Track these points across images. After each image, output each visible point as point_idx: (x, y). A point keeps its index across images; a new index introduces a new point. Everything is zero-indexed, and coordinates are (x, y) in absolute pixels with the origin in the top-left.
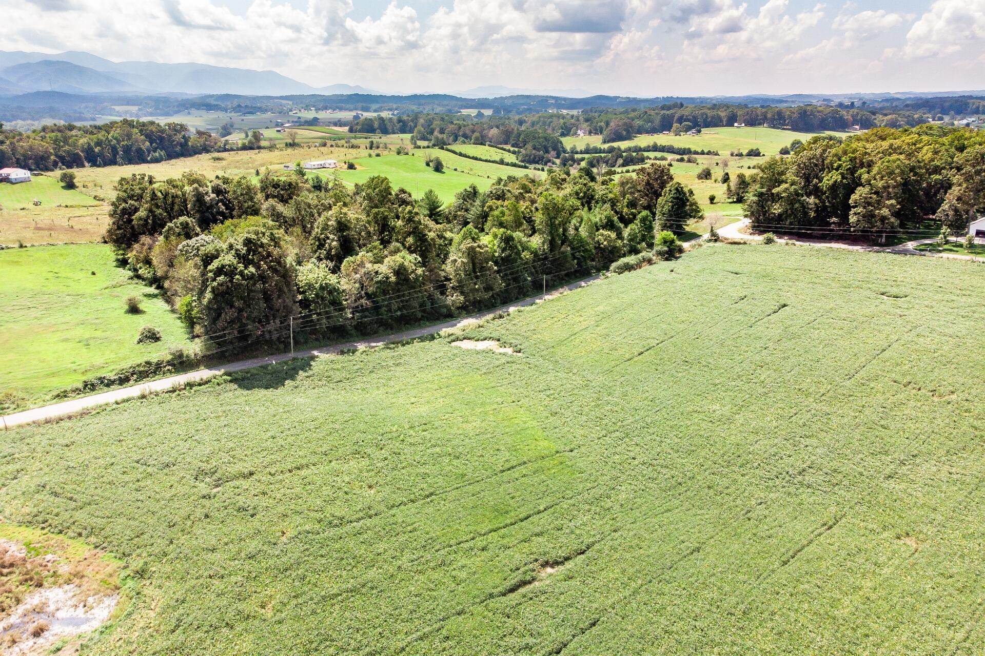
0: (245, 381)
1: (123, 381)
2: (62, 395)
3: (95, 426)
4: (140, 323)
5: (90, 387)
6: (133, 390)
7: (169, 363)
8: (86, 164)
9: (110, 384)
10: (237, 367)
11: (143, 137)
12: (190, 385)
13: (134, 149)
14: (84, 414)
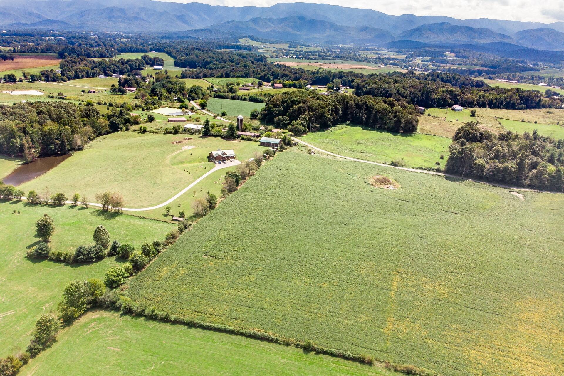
0: (447, 178)
1: (425, 169)
2: (413, 168)
3: (414, 174)
4: (440, 161)
5: (419, 168)
6: (425, 172)
7: (436, 170)
8: (487, 107)
9: (422, 169)
10: (448, 175)
11: (519, 98)
12: (436, 175)
13: (511, 102)
14: (414, 172)
